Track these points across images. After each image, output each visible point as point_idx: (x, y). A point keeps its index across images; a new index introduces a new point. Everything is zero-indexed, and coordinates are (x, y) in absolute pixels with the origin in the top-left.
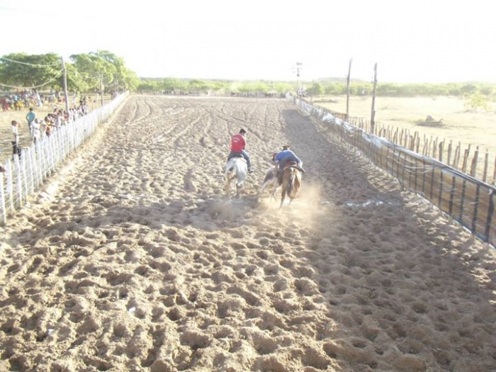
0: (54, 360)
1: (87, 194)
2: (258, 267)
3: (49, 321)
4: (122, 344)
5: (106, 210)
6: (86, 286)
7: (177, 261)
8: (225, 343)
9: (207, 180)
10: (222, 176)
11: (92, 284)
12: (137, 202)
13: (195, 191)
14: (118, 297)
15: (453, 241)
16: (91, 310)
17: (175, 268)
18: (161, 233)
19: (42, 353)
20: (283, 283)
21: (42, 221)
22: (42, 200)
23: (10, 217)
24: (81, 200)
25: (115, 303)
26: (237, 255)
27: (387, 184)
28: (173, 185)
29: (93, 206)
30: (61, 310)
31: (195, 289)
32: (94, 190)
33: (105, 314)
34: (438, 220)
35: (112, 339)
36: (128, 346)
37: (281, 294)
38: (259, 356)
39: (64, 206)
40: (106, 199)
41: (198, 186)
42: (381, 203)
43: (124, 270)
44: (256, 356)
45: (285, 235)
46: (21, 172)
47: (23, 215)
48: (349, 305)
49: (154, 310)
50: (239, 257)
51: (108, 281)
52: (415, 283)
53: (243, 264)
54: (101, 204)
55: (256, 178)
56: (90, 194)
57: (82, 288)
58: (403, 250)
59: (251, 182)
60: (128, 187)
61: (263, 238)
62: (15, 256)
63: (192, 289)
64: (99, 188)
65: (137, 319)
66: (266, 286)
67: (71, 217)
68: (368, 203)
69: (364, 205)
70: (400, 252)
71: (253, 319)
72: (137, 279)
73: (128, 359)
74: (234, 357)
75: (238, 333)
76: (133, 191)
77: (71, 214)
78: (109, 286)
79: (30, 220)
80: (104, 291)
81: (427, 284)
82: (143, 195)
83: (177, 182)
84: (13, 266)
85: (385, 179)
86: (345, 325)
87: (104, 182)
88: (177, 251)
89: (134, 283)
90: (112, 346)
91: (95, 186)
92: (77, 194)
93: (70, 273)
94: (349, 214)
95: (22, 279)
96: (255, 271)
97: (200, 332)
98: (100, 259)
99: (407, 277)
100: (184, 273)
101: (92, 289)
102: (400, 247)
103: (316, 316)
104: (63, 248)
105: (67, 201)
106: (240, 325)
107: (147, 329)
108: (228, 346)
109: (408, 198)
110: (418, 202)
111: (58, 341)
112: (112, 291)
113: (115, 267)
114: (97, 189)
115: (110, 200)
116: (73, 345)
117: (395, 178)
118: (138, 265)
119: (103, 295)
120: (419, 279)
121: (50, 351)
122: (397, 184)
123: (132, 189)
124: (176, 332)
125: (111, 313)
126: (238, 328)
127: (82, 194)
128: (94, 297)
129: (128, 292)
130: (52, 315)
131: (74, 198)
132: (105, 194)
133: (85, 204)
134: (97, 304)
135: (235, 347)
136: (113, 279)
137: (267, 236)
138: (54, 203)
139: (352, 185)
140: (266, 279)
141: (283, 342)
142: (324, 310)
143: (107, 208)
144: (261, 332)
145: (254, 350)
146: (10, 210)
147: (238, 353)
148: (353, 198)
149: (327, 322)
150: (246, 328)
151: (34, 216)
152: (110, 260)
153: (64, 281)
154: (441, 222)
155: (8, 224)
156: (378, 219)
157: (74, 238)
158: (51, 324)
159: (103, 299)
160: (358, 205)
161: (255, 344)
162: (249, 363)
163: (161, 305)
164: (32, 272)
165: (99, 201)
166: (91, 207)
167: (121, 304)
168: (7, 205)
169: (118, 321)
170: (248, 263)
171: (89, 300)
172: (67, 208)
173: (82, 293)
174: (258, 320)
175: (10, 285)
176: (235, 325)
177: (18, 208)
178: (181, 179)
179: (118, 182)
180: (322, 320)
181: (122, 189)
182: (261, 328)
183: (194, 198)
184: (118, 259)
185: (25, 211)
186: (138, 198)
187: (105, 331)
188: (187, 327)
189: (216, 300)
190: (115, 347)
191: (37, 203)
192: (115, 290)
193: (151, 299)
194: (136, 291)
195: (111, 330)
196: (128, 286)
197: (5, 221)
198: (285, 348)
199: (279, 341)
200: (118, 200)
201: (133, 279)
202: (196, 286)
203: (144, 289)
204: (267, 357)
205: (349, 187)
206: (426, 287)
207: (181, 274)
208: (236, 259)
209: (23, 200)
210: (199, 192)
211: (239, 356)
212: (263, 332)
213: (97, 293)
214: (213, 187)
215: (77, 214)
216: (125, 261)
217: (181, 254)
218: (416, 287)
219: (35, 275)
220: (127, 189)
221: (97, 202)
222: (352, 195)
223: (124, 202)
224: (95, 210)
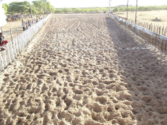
0: (36, 97)
1: (41, 48)
2: (97, 70)
3: (33, 87)
4: (56, 93)
5: (47, 53)
6: (43, 76)
7: (71, 68)
8: (87, 93)
9: (80, 42)
10: (84, 41)
11: (45, 76)
12: (57, 50)
13: (76, 46)
14: (53, 79)
15: (163, 60)
16: (45, 83)
17: (71, 70)
18: (66, 59)
19: (32, 96)
20: (105, 75)
21: (28, 57)
22: (27, 50)
23: (18, 56)
24: (39, 50)
25: (52, 81)
26: (90, 66)
27: (140, 42)
28: (68, 44)
29: (43, 51)
30: (36, 83)
31: (77, 77)
32: (43, 47)
33: (50, 84)
34: (158, 53)
35: (52, 92)
36: (57, 94)
37: (105, 78)
38: (98, 96)
39: (34, 52)
40: (47, 49)
41: (77, 44)
42: (138, 48)
43: (54, 71)
44: (97, 96)
45: (106, 60)
46: (20, 41)
47: (22, 55)
48: (127, 81)
49: (65, 83)
50: (91, 66)
51: (50, 75)
52: (149, 74)
53: (92, 69)
54: (46, 51)
55: (96, 41)
56: (42, 48)
57: (42, 77)
58: (145, 63)
59: (94, 42)
60: (54, 45)
61: (98, 60)
62: (21, 67)
63: (76, 77)
65: (60, 86)
66: (100, 75)
67: (37, 55)
68: (134, 48)
69: (132, 49)
70: (145, 64)
71: (96, 86)
72: (58, 74)
73: (58, 97)
74: (90, 97)
75: (91, 90)
76: (56, 47)
78: (50, 76)
79: (24, 56)
80: (49, 78)
81: (153, 74)
82: (59, 48)
83: (70, 43)
84: (21, 71)
85: (140, 40)
86: (125, 87)
87: (46, 44)
88: (71, 65)
89: (58, 75)
90: (52, 94)
91: (43, 45)
92: (38, 48)
93: (38, 72)
94: (127, 52)
95: (24, 74)
96: (96, 71)
97: (79, 89)
98: (47, 68)
99: (146, 72)
100: (73, 72)
101: (45, 77)
102: (144, 62)
103: (116, 84)
104: (35, 65)
105: (35, 50)
106: (91, 87)
107: (63, 89)
108: (88, 94)
109: (148, 46)
110: (151, 47)
111: (36, 92)
112: (51, 78)
113: (51, 70)
114: (44, 46)
115: (49, 50)
116: (41, 93)
117: (143, 40)
118: (59, 70)
119: (49, 79)
120: (150, 72)
121: (34, 95)
122: (144, 42)
124: (72, 90)
125: (51, 84)
126: (91, 88)
127: (39, 48)
128: (46, 79)
129: (56, 78)
130: (34, 85)
131: (37, 49)
132: (47, 48)
133: (41, 51)
134: (47, 82)
135: (90, 94)
136: (51, 74)
137: (100, 60)
138: (31, 51)
139: (128, 42)
140: (100, 73)
141: (105, 92)
142: (119, 83)
144: (98, 89)
145: (96, 95)
146: (18, 53)
147: (91, 95)
148: (129, 47)
149: (120, 86)
150: (93, 88)
152: (50, 68)
153: (36, 75)
154: (159, 54)
155: (18, 58)
156: (137, 53)
157: (38, 62)
158: (34, 87)
159: (49, 80)
160: (130, 49)
161: (97, 93)
162: (95, 98)
163: (67, 82)
164: (26, 72)
165: (45, 50)
166: (43, 52)
167: (55, 81)
168: (17, 52)
169: (54, 86)
170: (94, 68)
171: (45, 80)
172: (35, 52)
173: (42, 78)
174: (97, 86)
175: (21, 76)
176: (90, 87)
177: (20, 53)
178: (71, 42)
179: (51, 44)
180: (118, 85)
181: (52, 46)
182: (99, 88)
183: (76, 48)
184: (52, 68)
187: (50, 89)
188: (75, 88)
189: (84, 80)
190: (53, 94)
191: (26, 51)
192: (52, 77)
193: (63, 80)
194: (59, 78)
195: (52, 89)
196: (56, 76)
197: (17, 57)
198: (106, 94)
199: (104, 92)
200: (51, 49)
201: (57, 74)
202: (77, 76)
203: (61, 77)
204: (100, 97)
205: (127, 43)
206: (153, 75)
207: (72, 72)
208: (90, 67)
209: (21, 50)
210: (77, 46)
211: (92, 96)
212: (99, 89)
213: (47, 78)
214: (82, 44)
215: (38, 54)
216: (54, 69)
217: (72, 66)
218: (149, 75)
219: (27, 73)
221: (44, 50)
222: (128, 46)
223: (53, 50)
224: (44, 53)
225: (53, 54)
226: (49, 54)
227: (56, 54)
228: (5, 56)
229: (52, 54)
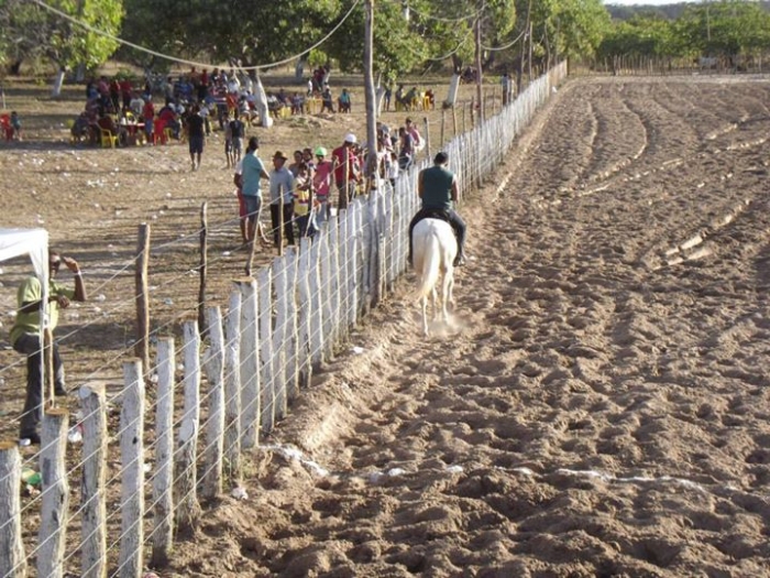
1: (439, 457)
5: (512, 528)
12: (627, 502)
21: (289, 554)
22: (286, 474)
23: (184, 532)
24: (420, 482)
29: (464, 506)
32: (462, 446)
39: (360, 500)
40: (509, 482)
46: (229, 367)
47: (225, 526)
54: (494, 503)
56: (450, 460)
64: (483, 439)
67: (388, 545)
76: (607, 458)
77: (387, 536)
79: (250, 548)
82: (646, 478)
87: (499, 414)
91: (466, 428)
92: (404, 457)
105: (369, 482)
114: (475, 440)
115: (526, 489)
123: (603, 448)
127: (420, 457)
131: (396, 472)
132: (505, 462)
133: (433, 497)
138: (324, 485)
143: (513, 519)
146: (186, 507)
151: (260, 533)
165: (484, 488)
166: (457, 512)
168: (181, 488)
172: (371, 508)
177: (210, 502)
179: (551, 418)
181: (567, 447)
185: (229, 512)
186: (629, 490)
191: (271, 483)
200: (554, 490)
209: (226, 470)
215: (406, 536)
220: (586, 449)
221: (476, 496)
223: (581, 501)
224: (472, 525)
225: (584, 557)
226: (525, 545)
227: (610, 553)
228: (55, 540)
229: (562, 554)
